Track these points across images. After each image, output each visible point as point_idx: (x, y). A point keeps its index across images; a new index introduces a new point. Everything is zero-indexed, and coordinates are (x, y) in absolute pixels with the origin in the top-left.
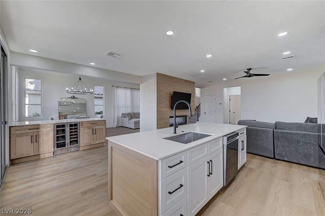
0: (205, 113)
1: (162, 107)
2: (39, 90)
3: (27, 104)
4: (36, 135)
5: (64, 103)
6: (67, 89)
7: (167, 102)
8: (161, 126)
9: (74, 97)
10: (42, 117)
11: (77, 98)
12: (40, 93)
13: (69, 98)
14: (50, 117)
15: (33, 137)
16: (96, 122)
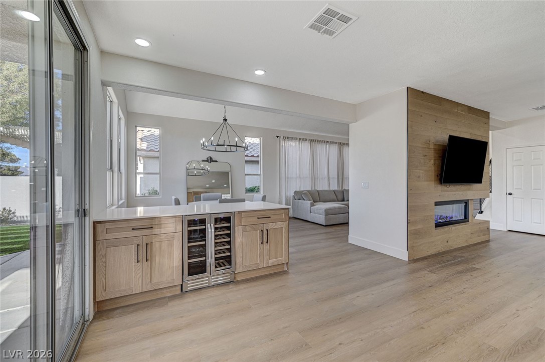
0: (510, 194)
1: (419, 177)
2: (157, 150)
3: (140, 173)
4: (147, 244)
5: (193, 172)
6: (202, 142)
7: (429, 166)
8: (418, 228)
9: (210, 160)
10: (161, 197)
11: (216, 161)
12: (157, 154)
13: (203, 161)
14: (174, 198)
15: (140, 247)
16: (268, 214)
